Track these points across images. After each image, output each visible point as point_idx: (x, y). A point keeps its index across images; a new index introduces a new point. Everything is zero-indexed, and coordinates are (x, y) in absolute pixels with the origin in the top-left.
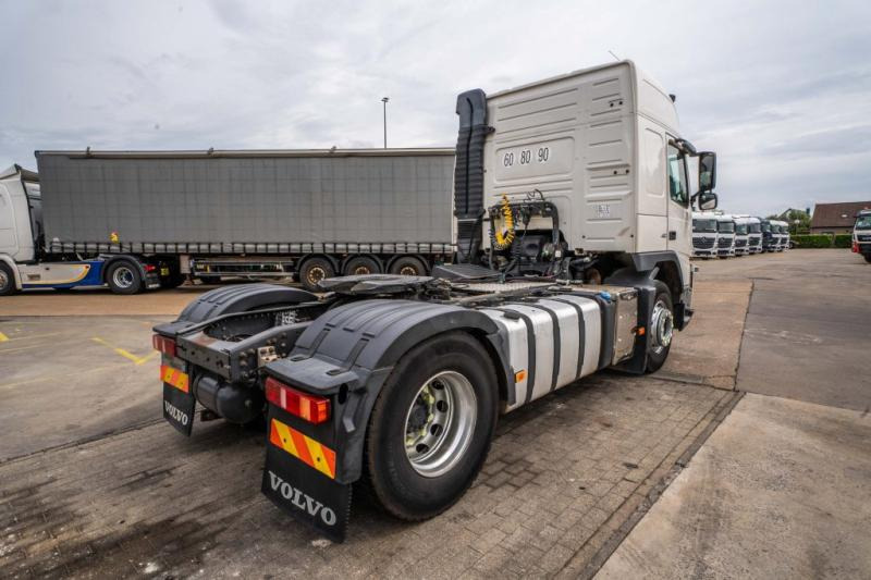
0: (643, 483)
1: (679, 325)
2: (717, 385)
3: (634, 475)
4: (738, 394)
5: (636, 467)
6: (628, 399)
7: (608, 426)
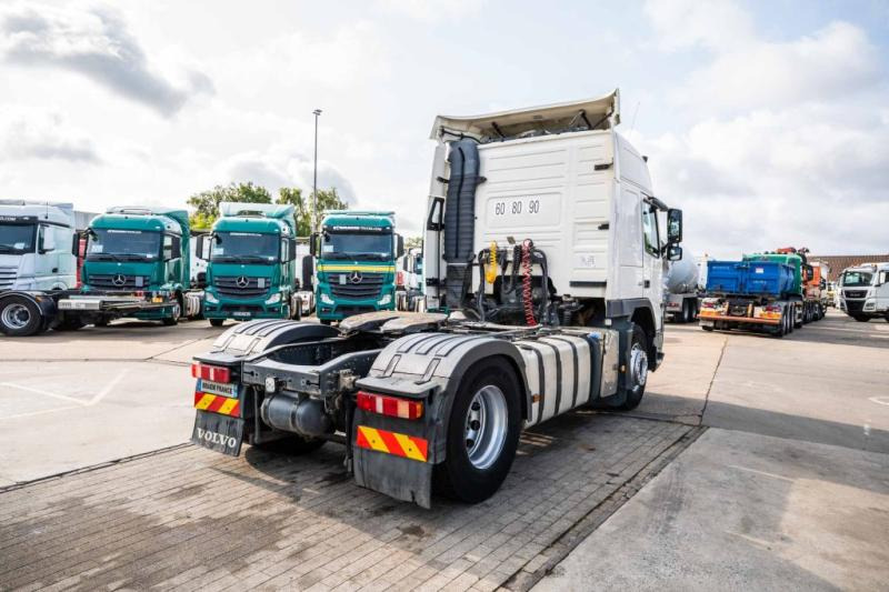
0: (624, 485)
1: (652, 366)
2: (685, 422)
3: (616, 480)
4: (701, 428)
5: (617, 475)
6: (608, 432)
7: (592, 450)
